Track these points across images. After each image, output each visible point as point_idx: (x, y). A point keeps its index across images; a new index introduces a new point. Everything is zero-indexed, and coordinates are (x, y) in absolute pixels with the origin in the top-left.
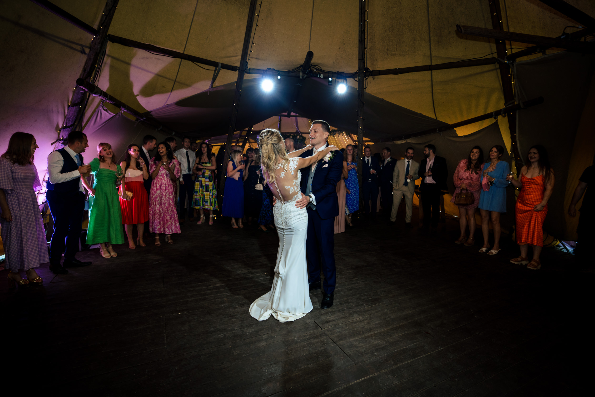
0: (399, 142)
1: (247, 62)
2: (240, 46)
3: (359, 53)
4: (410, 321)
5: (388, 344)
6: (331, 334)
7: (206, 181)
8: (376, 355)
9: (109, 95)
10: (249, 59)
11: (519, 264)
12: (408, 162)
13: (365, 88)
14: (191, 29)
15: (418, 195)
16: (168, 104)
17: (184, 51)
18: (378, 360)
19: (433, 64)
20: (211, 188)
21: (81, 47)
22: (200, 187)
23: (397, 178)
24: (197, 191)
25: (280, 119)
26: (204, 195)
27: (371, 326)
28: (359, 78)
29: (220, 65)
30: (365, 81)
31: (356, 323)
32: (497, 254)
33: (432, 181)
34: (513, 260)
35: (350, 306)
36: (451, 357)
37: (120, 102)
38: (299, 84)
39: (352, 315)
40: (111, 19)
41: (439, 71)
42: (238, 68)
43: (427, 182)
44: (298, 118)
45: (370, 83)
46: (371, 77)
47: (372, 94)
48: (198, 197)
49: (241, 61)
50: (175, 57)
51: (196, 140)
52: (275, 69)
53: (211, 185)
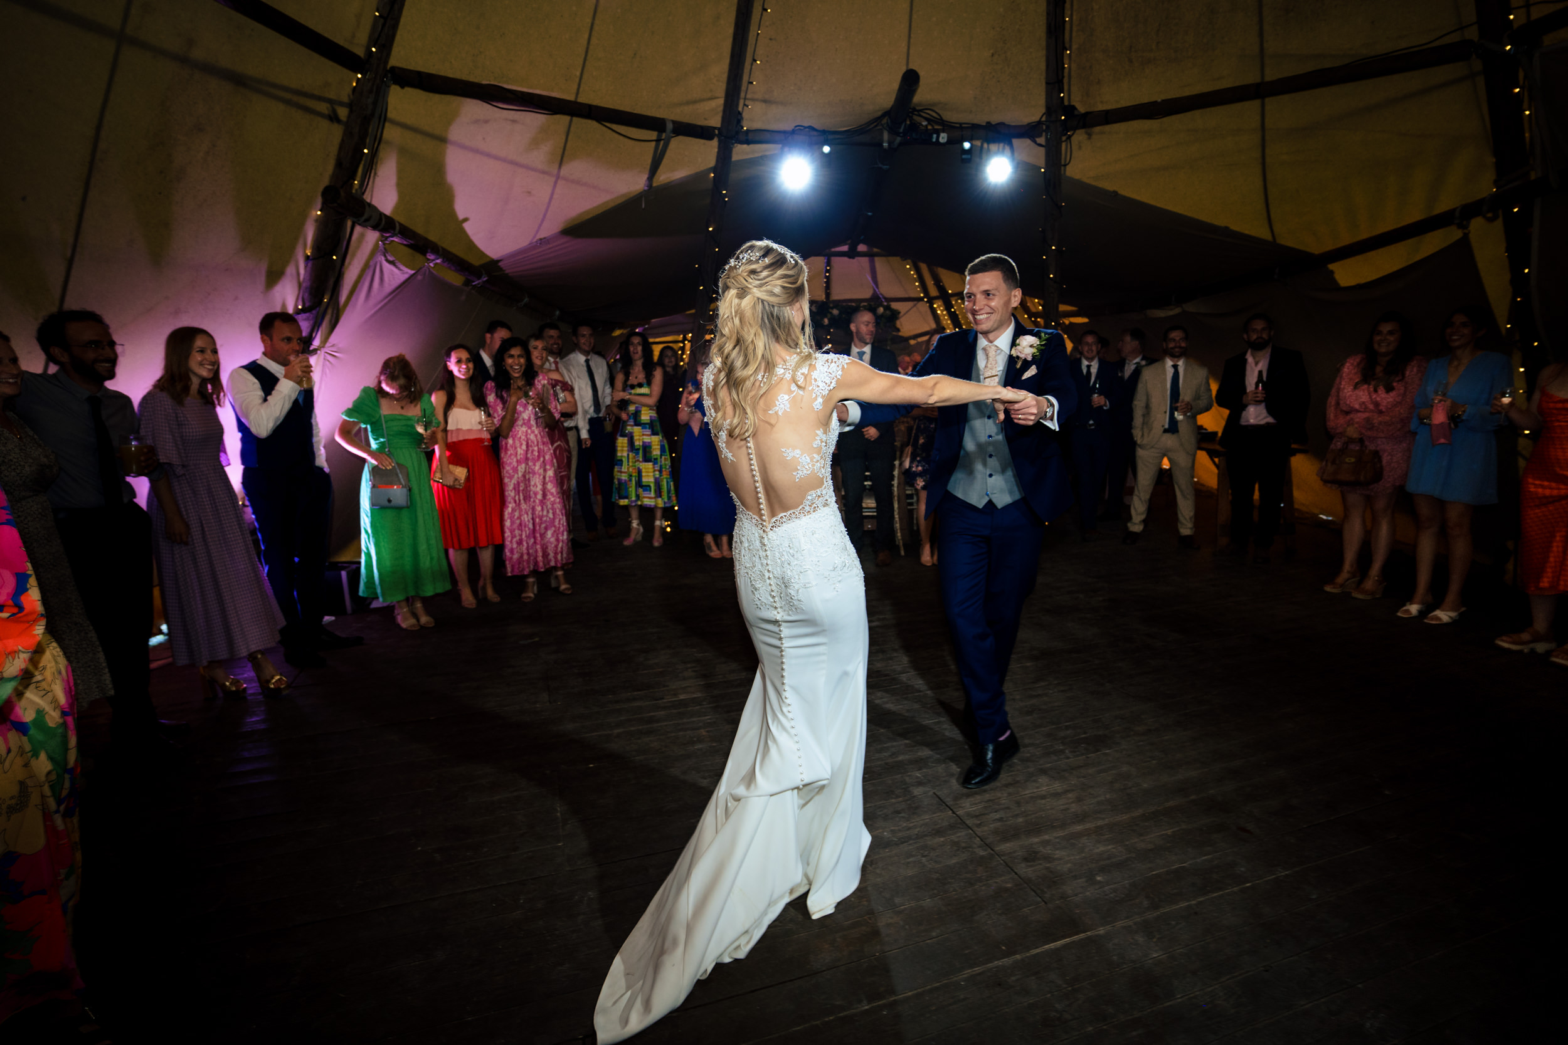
0: (1161, 314)
1: (739, 112)
2: (720, 70)
3: (1047, 66)
4: (1193, 797)
5: (1134, 855)
6: (979, 826)
7: (643, 435)
8: (1100, 882)
9: (399, 223)
10: (745, 105)
11: (1526, 651)
12: (1175, 367)
13: (1065, 165)
14: (594, 33)
15: (1216, 460)
16: (541, 239)
17: (577, 94)
18: (1106, 895)
19: (1268, 78)
20: (656, 452)
21: (328, 105)
22: (628, 451)
23: (1144, 416)
24: (621, 460)
25: (828, 263)
26: (640, 472)
27: (1085, 807)
28: (1046, 138)
29: (670, 126)
30: (1064, 145)
31: (1043, 797)
32: (1454, 623)
33: (1265, 418)
34: (1504, 638)
35: (1028, 755)
36: (1314, 897)
37: (426, 239)
38: (880, 165)
39: (1034, 778)
40: (395, 27)
41: (1286, 97)
42: (717, 132)
43: (1248, 421)
44: (876, 259)
45: (1080, 148)
46: (1083, 130)
47: (1085, 180)
48: (623, 475)
49: (724, 111)
50: (555, 113)
51: (613, 330)
52: (816, 126)
53: (658, 445)
